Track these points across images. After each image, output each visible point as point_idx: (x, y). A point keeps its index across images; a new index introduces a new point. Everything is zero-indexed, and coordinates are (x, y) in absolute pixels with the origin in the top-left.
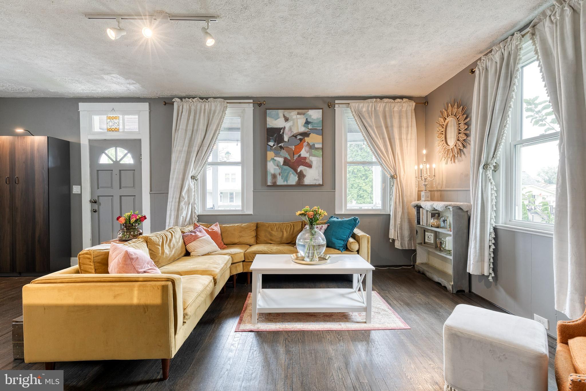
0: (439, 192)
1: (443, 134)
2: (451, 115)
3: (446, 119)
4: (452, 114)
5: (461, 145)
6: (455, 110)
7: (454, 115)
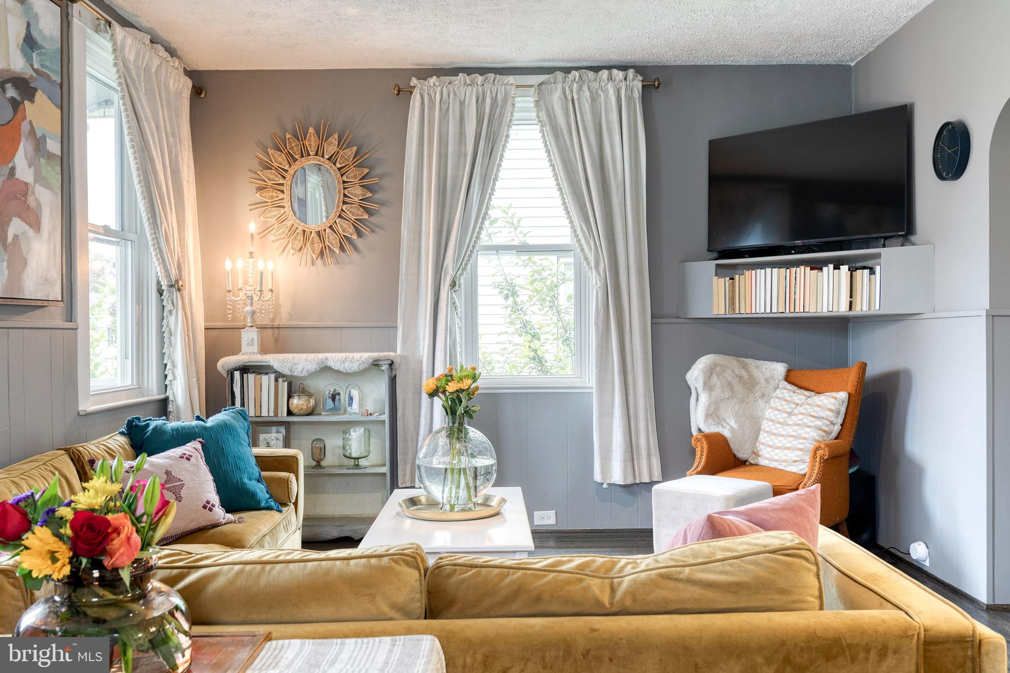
0: (270, 332)
1: (282, 192)
2: (316, 154)
3: (295, 160)
4: (320, 153)
5: (352, 230)
6: (331, 148)
7: (326, 156)
